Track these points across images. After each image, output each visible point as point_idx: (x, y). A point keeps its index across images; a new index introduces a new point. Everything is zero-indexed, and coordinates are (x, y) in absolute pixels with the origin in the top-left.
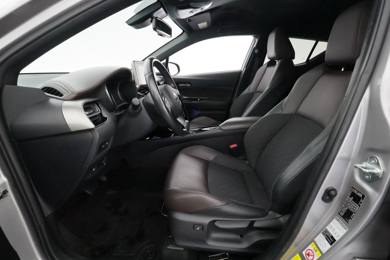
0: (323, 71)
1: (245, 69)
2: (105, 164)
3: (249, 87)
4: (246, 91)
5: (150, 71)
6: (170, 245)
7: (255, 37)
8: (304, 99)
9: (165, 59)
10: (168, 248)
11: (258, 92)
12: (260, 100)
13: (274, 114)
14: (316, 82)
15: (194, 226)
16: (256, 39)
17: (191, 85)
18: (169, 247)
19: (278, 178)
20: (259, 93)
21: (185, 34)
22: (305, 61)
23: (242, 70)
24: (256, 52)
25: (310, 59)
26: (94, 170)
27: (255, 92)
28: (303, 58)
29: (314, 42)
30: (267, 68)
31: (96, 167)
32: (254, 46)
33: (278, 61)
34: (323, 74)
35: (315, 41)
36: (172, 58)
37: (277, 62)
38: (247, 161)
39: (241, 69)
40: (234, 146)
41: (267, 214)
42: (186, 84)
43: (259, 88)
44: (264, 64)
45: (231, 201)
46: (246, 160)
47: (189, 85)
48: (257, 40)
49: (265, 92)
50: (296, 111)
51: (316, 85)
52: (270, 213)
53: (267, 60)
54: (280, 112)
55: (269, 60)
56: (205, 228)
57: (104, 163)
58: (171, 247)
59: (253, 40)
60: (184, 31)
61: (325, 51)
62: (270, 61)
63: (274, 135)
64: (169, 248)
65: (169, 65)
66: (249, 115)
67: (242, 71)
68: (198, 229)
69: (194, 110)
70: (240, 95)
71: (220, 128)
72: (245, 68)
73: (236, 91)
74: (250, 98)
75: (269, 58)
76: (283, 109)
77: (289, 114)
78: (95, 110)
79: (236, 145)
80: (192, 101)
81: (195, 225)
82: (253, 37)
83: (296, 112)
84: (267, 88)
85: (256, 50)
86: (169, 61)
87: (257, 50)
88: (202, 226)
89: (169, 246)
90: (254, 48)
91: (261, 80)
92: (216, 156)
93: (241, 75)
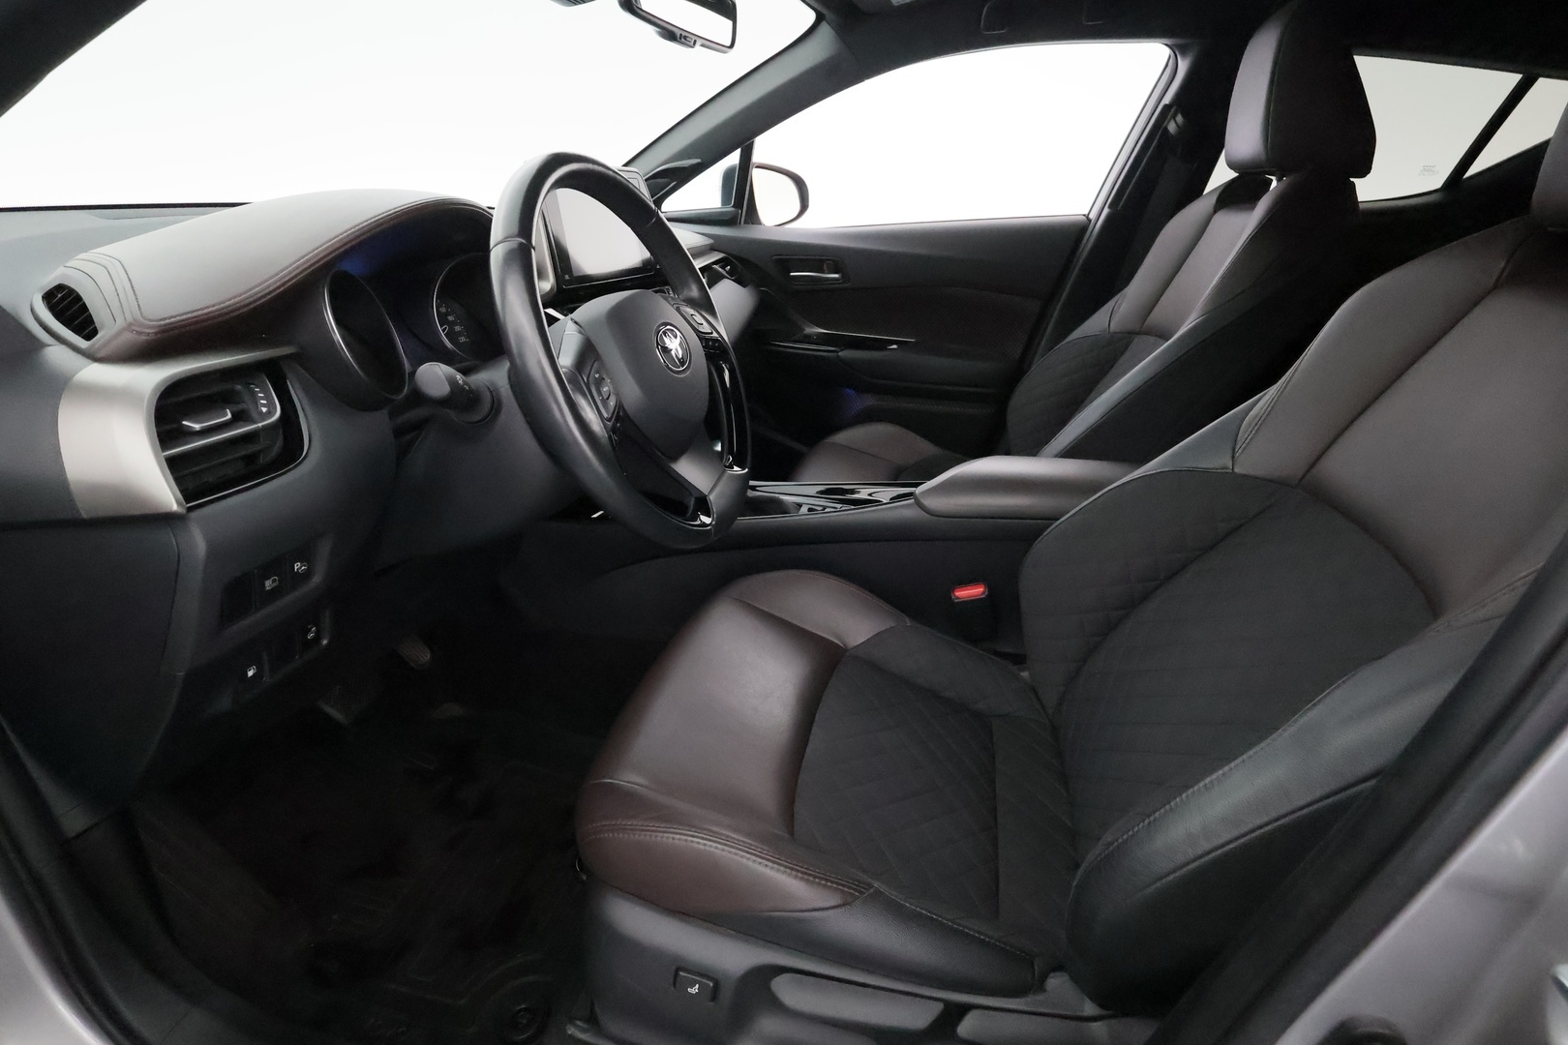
0: (1508, 262)
1: (1106, 211)
2: (325, 642)
3: (1111, 304)
4: (1099, 323)
5: (515, 229)
6: (579, 1023)
7: (1178, 49)
8: (1352, 421)
9: (739, 150)
10: (570, 1032)
11: (1147, 333)
12: (1151, 372)
13: (1191, 472)
14: (1444, 332)
15: (676, 975)
16: (1183, 60)
17: (845, 277)
18: (571, 1030)
19: (1111, 844)
20: (1152, 339)
21: (825, 29)
22: (1436, 181)
23: (1091, 216)
24: (1172, 127)
25: (1465, 177)
26: (250, 673)
27: (1139, 333)
28: (1428, 170)
29: (1511, 80)
30: (1215, 212)
31: (265, 657)
32: (1167, 100)
33: (1279, 180)
34: (1497, 286)
35: (1517, 77)
36: (768, 146)
37: (1274, 184)
38: (1023, 670)
39: (1086, 213)
40: (975, 591)
41: (1039, 986)
42: (823, 272)
43: (1158, 315)
44: (1206, 191)
45: (871, 886)
46: (1019, 660)
47: (836, 276)
48: (1183, 66)
49: (1179, 339)
50: (1308, 471)
51: (1445, 342)
52: (1058, 984)
53: (1222, 174)
54: (1219, 461)
55: (1233, 175)
56: (727, 994)
57: (317, 638)
58: (584, 1031)
59: (1167, 65)
60: (820, 18)
61: (1546, 143)
62: (1233, 181)
63: (1169, 578)
64: (570, 1036)
65: (758, 177)
66: (1071, 452)
67: (1090, 221)
68: (694, 990)
69: (850, 388)
70: (1065, 338)
71: (919, 504)
72: (1109, 207)
73: (1052, 316)
74: (1110, 355)
75: (1231, 165)
76: (1238, 447)
77: (1265, 480)
78: (251, 407)
79: (983, 593)
80: (842, 350)
81: (680, 969)
82: (1167, 51)
83: (1303, 477)
84: (1188, 322)
85: (1174, 117)
86: (757, 157)
87: (1179, 118)
88: (715, 984)
89: (577, 1027)
90: (1166, 106)
91: (1177, 272)
92: (883, 629)
93: (1086, 238)
